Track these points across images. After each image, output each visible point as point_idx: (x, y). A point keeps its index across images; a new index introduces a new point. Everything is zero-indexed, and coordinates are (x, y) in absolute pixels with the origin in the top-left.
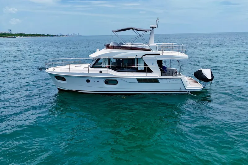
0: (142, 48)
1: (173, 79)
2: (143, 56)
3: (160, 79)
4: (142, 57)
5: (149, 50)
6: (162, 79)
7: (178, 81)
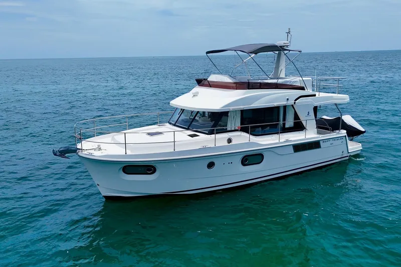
0: (291, 85)
1: (337, 139)
2: (296, 100)
3: (322, 141)
4: (295, 103)
5: (302, 89)
6: (324, 141)
7: (342, 140)
